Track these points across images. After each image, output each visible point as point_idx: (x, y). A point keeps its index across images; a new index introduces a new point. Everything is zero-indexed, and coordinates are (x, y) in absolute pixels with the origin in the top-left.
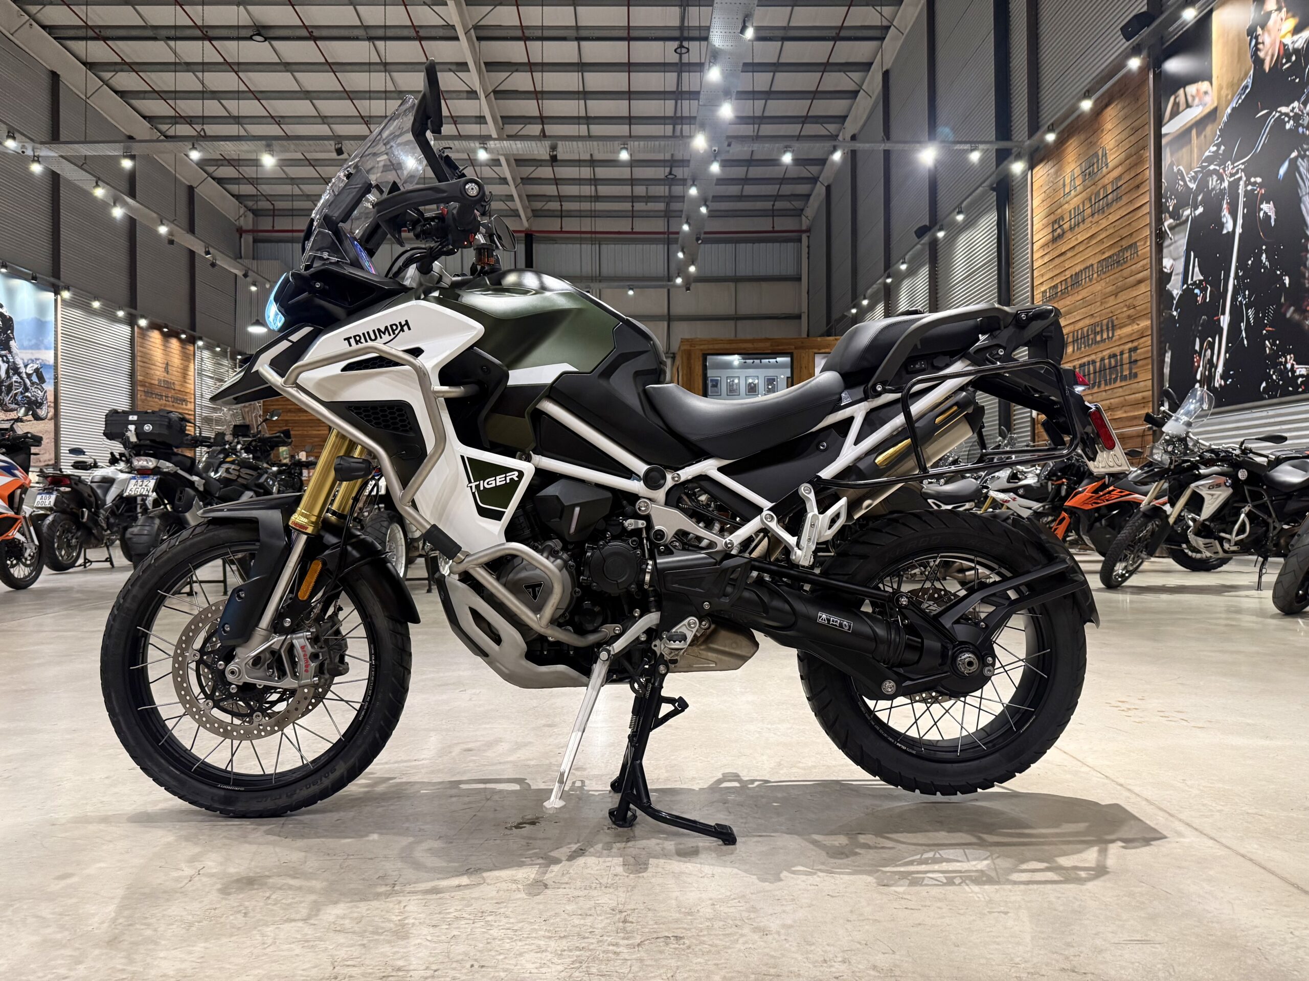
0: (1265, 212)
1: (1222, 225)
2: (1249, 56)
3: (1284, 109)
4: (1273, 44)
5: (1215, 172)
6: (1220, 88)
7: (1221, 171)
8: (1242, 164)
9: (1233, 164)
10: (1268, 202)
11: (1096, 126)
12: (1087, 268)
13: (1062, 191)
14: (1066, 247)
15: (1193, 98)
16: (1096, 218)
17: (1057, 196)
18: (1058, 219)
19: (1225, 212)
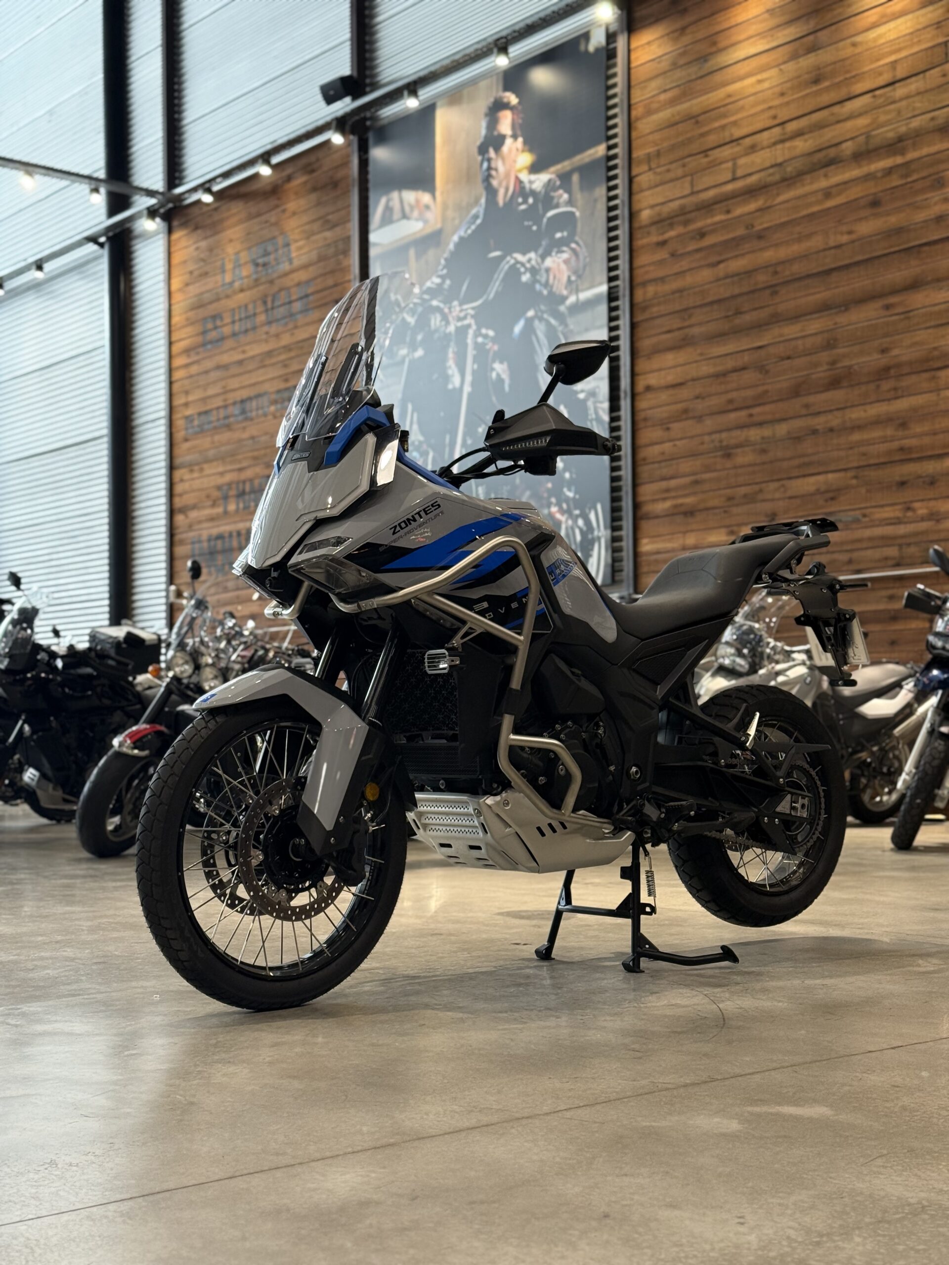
0: (498, 375)
1: (447, 378)
2: (480, 178)
3: (519, 257)
4: (507, 175)
5: (438, 309)
6: (445, 207)
7: (446, 310)
8: (473, 308)
9: (461, 304)
10: (501, 362)
11: (273, 202)
12: (258, 396)
13: (219, 278)
14: (226, 359)
15: (412, 208)
16: (274, 329)
17: (210, 283)
18: (214, 317)
19: (451, 363)
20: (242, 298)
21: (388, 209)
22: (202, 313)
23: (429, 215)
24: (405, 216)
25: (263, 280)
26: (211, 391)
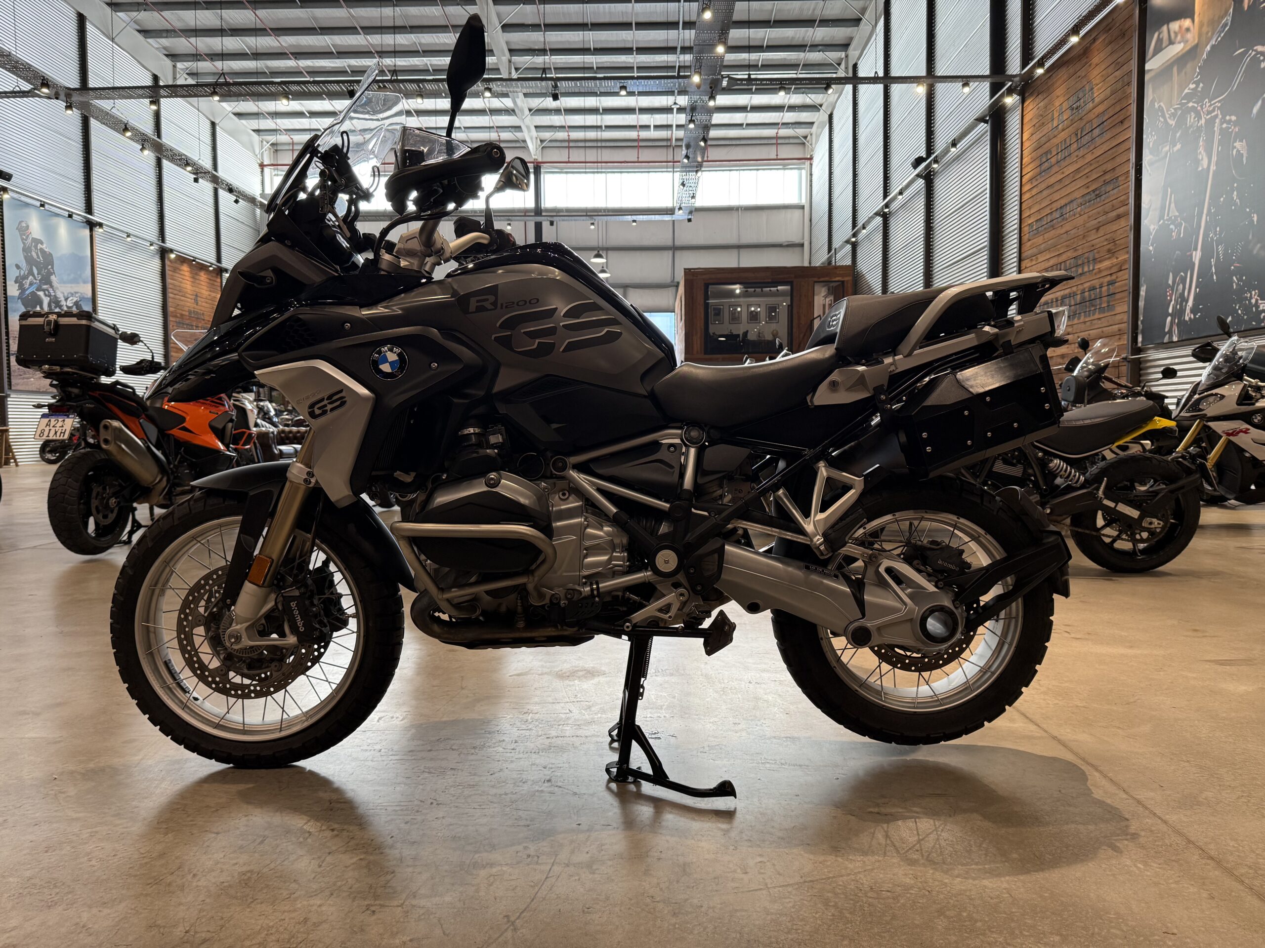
0: (1238, 151)
1: (1197, 162)
3: (1259, 48)
5: (1194, 109)
6: (1201, 25)
7: (1199, 108)
8: (1219, 102)
9: (1210, 102)
10: (1241, 141)
11: (1084, 61)
12: (1072, 201)
13: (1050, 125)
14: (1052, 180)
15: (1176, 34)
16: (1081, 153)
17: (1045, 130)
18: (1046, 153)
19: (1201, 150)
20: (1063, 135)
21: (1160, 40)
22: (1041, 151)
23: (1189, 36)
24: (1171, 43)
25: (1076, 119)
26: (1043, 205)
